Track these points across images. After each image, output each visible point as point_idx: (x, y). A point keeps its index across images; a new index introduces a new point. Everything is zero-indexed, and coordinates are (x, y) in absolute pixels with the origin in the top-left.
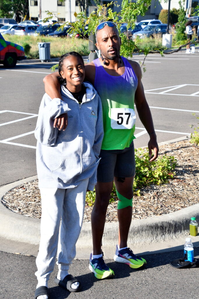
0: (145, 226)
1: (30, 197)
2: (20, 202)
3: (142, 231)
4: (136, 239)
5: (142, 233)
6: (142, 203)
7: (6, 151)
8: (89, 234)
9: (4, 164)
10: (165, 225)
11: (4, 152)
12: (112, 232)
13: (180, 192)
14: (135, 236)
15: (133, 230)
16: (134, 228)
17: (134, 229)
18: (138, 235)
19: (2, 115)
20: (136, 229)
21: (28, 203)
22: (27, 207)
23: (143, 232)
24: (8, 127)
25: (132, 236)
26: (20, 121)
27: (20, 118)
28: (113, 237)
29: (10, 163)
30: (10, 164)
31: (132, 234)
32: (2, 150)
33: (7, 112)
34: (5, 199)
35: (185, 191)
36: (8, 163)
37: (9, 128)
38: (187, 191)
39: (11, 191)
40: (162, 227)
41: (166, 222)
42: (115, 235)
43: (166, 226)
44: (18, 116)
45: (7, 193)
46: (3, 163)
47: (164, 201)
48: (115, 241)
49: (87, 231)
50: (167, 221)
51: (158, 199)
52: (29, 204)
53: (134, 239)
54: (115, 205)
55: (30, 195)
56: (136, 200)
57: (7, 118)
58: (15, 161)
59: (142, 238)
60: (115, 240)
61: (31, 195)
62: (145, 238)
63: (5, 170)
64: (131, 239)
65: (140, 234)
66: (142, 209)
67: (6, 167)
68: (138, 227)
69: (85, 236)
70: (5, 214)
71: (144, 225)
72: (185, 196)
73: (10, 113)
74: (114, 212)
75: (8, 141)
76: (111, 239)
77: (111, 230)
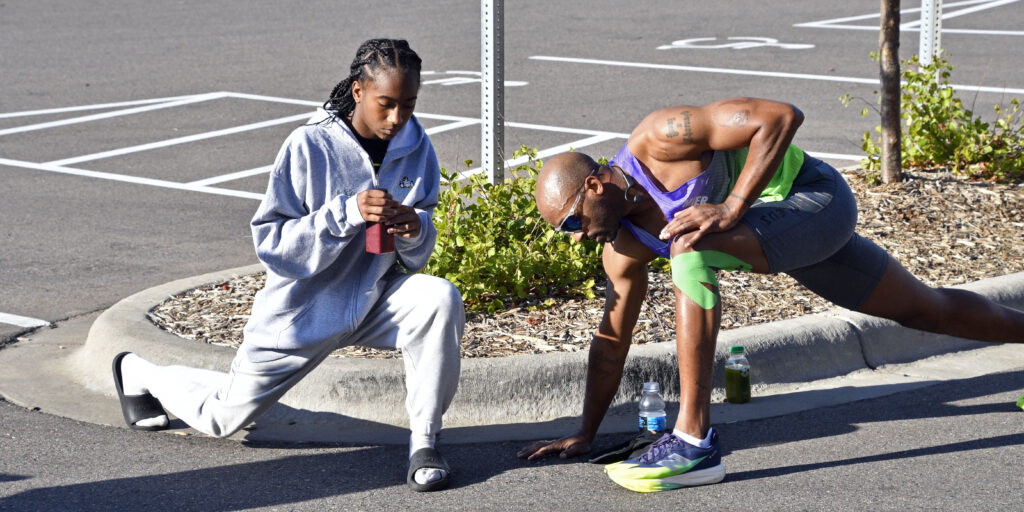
0: (580, 368)
1: (240, 305)
2: (204, 317)
3: (569, 380)
4: (548, 404)
5: (568, 385)
6: (593, 317)
7: (199, 213)
8: (402, 387)
9: (180, 246)
10: (644, 367)
11: (189, 213)
12: (472, 379)
13: (734, 291)
14: (544, 394)
15: (539, 376)
16: (544, 370)
17: (542, 374)
18: (555, 391)
19: (207, 106)
20: (549, 373)
21: (230, 318)
22: (226, 327)
23: (571, 384)
24: (221, 145)
25: (535, 395)
26: (272, 127)
27: (271, 118)
28: (474, 396)
29: (204, 242)
30: (202, 245)
31: (535, 388)
32: (183, 210)
33: (227, 99)
34: (159, 312)
35: (753, 290)
36: (197, 242)
37: (224, 147)
38: (759, 289)
39: (183, 294)
40: (636, 373)
41: (650, 359)
42: (481, 391)
43: (648, 370)
44: (268, 109)
45: (170, 300)
46: (179, 243)
47: (668, 314)
48: (481, 408)
49: (396, 379)
50: (655, 357)
51: (652, 306)
52: (234, 320)
53: (541, 403)
54: (504, 321)
55: (241, 302)
56: (576, 309)
57: (221, 117)
58: (223, 239)
59: (569, 402)
60: (482, 404)
61: (245, 302)
62: (576, 401)
63: (181, 261)
64: (531, 404)
65: (560, 388)
66: (586, 331)
67: (187, 253)
68: (557, 368)
69: (391, 391)
70: (153, 340)
71: (575, 364)
72: (746, 303)
73: (236, 100)
74: (498, 337)
75: (211, 186)
76: (468, 401)
77: (472, 374)
